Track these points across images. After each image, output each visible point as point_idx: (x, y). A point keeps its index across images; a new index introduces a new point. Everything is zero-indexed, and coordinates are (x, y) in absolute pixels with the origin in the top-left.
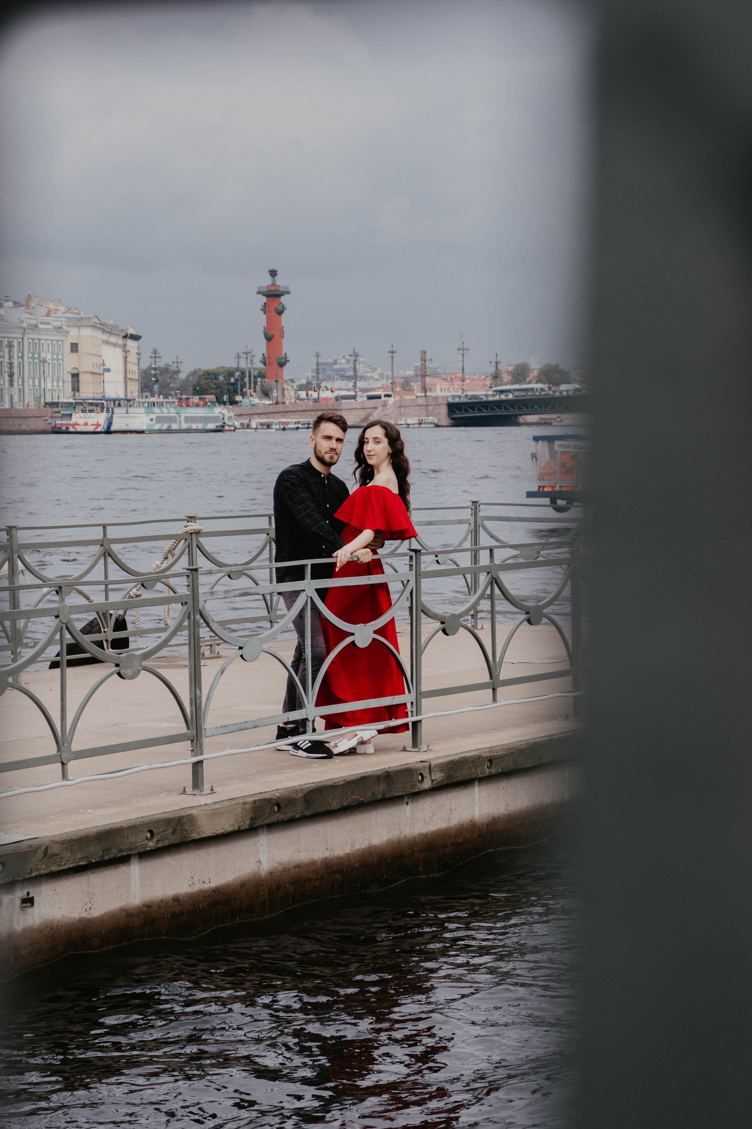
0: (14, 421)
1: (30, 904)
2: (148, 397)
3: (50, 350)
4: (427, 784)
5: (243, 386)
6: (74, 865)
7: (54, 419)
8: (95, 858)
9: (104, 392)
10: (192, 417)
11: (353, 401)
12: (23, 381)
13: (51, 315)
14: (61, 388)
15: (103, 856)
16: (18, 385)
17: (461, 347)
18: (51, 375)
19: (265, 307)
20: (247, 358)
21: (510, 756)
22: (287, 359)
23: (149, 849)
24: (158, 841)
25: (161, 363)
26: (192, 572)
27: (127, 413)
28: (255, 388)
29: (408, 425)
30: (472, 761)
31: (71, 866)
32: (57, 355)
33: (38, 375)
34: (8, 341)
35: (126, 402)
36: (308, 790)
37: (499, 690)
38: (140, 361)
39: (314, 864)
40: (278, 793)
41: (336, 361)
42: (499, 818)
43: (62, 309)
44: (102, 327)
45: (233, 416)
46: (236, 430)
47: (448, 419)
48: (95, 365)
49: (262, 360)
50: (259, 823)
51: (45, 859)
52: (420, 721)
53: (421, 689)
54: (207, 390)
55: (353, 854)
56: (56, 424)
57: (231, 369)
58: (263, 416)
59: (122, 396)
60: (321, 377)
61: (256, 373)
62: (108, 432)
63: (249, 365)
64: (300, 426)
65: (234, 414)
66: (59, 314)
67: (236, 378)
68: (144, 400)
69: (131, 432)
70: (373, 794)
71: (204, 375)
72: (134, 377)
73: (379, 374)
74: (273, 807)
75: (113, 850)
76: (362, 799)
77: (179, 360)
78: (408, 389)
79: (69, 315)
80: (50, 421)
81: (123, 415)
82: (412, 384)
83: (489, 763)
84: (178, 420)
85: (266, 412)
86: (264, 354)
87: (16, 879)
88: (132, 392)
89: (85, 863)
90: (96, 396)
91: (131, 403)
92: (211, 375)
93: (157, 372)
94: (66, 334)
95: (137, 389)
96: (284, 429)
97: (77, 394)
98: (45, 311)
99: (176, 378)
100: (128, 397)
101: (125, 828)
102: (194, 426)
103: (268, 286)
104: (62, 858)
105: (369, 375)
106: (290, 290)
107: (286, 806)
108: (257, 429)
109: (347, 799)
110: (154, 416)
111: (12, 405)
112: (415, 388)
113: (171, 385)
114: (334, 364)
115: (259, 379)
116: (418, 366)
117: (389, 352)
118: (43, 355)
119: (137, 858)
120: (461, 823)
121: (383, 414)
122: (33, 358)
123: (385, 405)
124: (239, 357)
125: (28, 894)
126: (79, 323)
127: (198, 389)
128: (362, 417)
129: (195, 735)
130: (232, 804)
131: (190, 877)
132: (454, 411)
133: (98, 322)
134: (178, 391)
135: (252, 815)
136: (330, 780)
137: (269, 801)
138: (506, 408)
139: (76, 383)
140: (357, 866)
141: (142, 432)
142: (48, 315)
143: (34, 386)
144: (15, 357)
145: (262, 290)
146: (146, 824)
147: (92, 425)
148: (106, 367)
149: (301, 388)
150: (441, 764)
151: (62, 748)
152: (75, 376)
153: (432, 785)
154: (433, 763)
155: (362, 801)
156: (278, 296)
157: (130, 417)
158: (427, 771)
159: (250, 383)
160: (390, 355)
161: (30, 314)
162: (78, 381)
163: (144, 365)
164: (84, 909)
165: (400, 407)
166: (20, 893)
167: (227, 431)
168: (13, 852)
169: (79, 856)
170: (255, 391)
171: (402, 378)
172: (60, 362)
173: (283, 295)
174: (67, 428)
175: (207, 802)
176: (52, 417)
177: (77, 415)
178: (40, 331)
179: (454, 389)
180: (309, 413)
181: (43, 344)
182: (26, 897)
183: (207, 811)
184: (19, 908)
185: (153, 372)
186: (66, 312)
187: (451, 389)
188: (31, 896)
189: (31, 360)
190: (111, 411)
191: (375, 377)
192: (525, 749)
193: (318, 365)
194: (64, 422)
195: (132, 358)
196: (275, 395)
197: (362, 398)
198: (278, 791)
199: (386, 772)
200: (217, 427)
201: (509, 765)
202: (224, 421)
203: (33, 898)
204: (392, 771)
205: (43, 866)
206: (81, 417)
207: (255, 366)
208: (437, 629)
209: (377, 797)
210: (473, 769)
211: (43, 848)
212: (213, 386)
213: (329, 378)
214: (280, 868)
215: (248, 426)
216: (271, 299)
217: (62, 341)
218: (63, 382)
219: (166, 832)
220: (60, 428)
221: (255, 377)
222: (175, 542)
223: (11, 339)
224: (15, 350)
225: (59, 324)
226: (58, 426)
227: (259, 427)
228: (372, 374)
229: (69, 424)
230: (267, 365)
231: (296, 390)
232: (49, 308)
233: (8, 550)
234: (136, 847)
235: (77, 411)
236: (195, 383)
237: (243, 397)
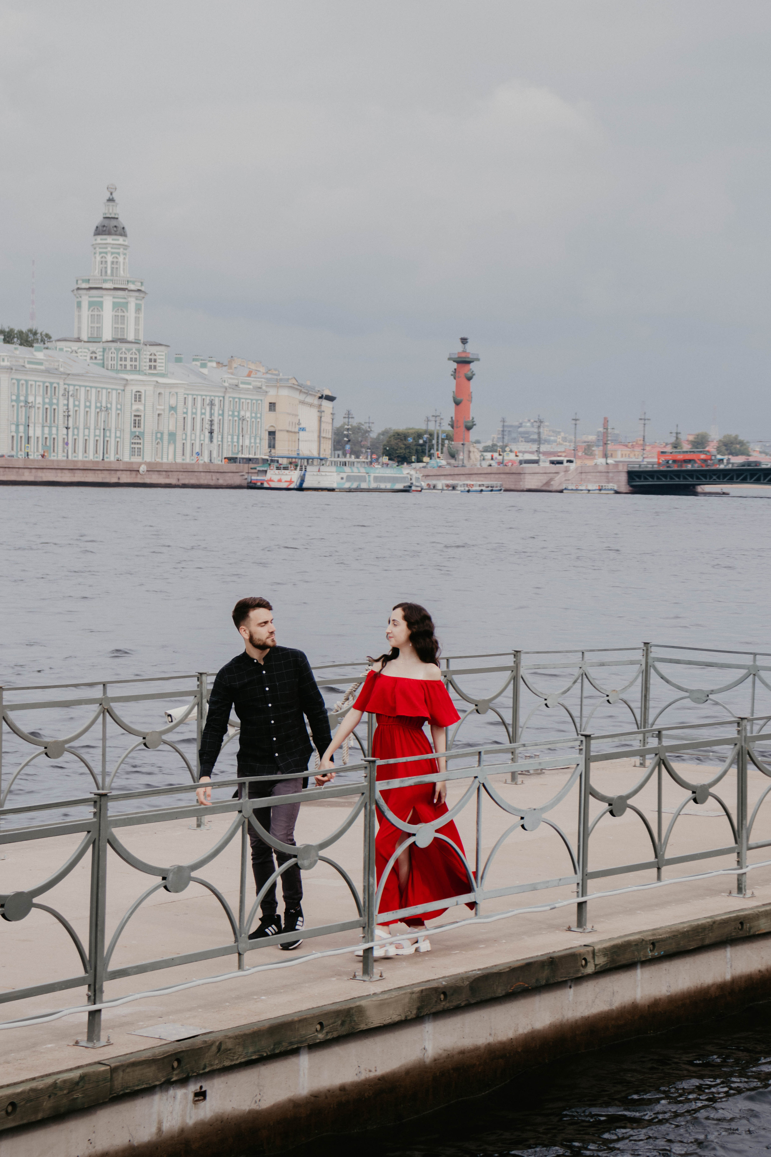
0: (212, 476)
1: (202, 1098)
2: (340, 456)
3: (250, 409)
4: (590, 969)
5: (431, 447)
6: (246, 1059)
7: (250, 474)
8: (265, 1052)
9: (298, 450)
10: (382, 477)
11: (536, 465)
12: (222, 438)
13: (252, 375)
14: (258, 445)
15: (274, 1049)
16: (218, 441)
17: (643, 417)
18: (249, 432)
19: (455, 372)
20: (436, 421)
21: (672, 939)
22: (474, 423)
23: (318, 1041)
24: (327, 1033)
25: (354, 422)
26: (370, 763)
27: (319, 471)
28: (442, 449)
29: (589, 490)
30: (635, 945)
31: (243, 1060)
32: (256, 414)
33: (237, 431)
34: (210, 400)
35: (319, 460)
36: (473, 978)
37: (664, 869)
38: (334, 420)
39: (477, 1050)
40: (444, 981)
41: (521, 424)
42: (660, 999)
43: (263, 370)
44: (299, 388)
45: (420, 477)
46: (423, 491)
47: (628, 486)
48: (291, 423)
49: (450, 423)
50: (425, 1011)
51: (218, 1054)
52: (586, 902)
53: (587, 871)
54: (397, 450)
55: (516, 1039)
56: (251, 480)
57: (420, 431)
58: (449, 477)
59: (315, 454)
60: (506, 438)
61: (443, 436)
62: (300, 489)
63: (438, 428)
64: (484, 488)
65: (422, 475)
66: (259, 375)
67: (425, 440)
68: (336, 459)
69: (322, 489)
70: (537, 980)
71: (394, 435)
72: (327, 436)
73: (562, 437)
74: (440, 995)
75: (284, 1044)
76: (526, 985)
77: (371, 421)
78: (589, 453)
79: (269, 376)
80: (246, 477)
81: (315, 473)
82: (593, 449)
83: (651, 946)
84: (367, 480)
85: (452, 474)
86: (452, 418)
87: (190, 1075)
88: (325, 450)
89: (257, 1057)
90: (290, 453)
91: (324, 462)
92: (401, 436)
93: (350, 432)
94: (265, 394)
95: (330, 447)
96: (469, 491)
97: (273, 451)
98: (246, 372)
99: (367, 437)
100: (322, 456)
101: (297, 1021)
102: (383, 486)
103: (459, 353)
104: (234, 1053)
105: (552, 438)
106: (480, 357)
107: (452, 995)
108: (442, 490)
109: (512, 986)
110: (344, 475)
111: (211, 460)
112: (597, 452)
113: (363, 443)
114: (519, 427)
115: (446, 442)
116: (600, 432)
117: (573, 420)
118: (242, 413)
119: (306, 1049)
120: (623, 1005)
121: (564, 479)
122: (233, 416)
123: (566, 471)
124: (428, 421)
125: (201, 1087)
126: (278, 383)
127: (388, 448)
128: (544, 482)
129: (367, 922)
130: (400, 993)
131: (357, 1066)
132: (634, 479)
133: (296, 383)
134: (369, 450)
135: (419, 1004)
136: (495, 966)
137: (435, 990)
138: (685, 478)
139: (272, 441)
140: (520, 1050)
141: (332, 490)
142: (249, 375)
143: (232, 442)
144: (216, 414)
145: (453, 356)
146: (317, 1016)
147: (286, 481)
148: (302, 426)
149: (486, 450)
150: (605, 948)
151: (239, 939)
152: (272, 434)
153: (595, 969)
154: (597, 948)
155: (527, 987)
156: (469, 362)
157: (322, 475)
158: (591, 955)
159: (438, 445)
160: (574, 422)
161: (232, 374)
162: (274, 438)
163: (338, 424)
164: (254, 1101)
165: (582, 473)
166: (193, 1087)
167: (414, 491)
168: (188, 1049)
169: (251, 1050)
170: (442, 453)
171: (585, 442)
172: (259, 420)
173: (473, 362)
174: (262, 484)
175: (376, 991)
176: (248, 473)
177: (272, 472)
178: (241, 390)
179: (635, 455)
180: (493, 476)
181: (243, 402)
182: (198, 1091)
183: (376, 1002)
184: (192, 1102)
185: (345, 432)
186: (267, 373)
187: (632, 455)
188: (203, 1089)
189: (230, 418)
190: (304, 469)
191: (558, 440)
192: (688, 931)
193: (503, 426)
194: (259, 478)
195: (327, 418)
196: (461, 457)
197: (545, 464)
198: (444, 979)
199: (551, 958)
200: (404, 487)
201: (672, 947)
202: (411, 482)
203: (205, 1092)
204: (556, 957)
205: (217, 1062)
206: (276, 474)
207: (444, 428)
208: (605, 811)
209: (541, 983)
210: (636, 953)
211: (217, 1043)
212: (403, 446)
213: (515, 440)
214: (445, 1055)
215: (434, 487)
216: (460, 365)
217: (261, 400)
218: (260, 439)
219: (336, 1024)
220: (255, 484)
221: (443, 440)
222: (356, 685)
223: (213, 398)
224: (216, 408)
225: (259, 384)
226: (253, 481)
227: (445, 488)
228: (555, 438)
229: (264, 480)
230: (455, 428)
231: (481, 451)
232: (250, 368)
233: (198, 696)
234: (306, 1039)
235: (272, 468)
236: (385, 442)
237: (431, 459)
